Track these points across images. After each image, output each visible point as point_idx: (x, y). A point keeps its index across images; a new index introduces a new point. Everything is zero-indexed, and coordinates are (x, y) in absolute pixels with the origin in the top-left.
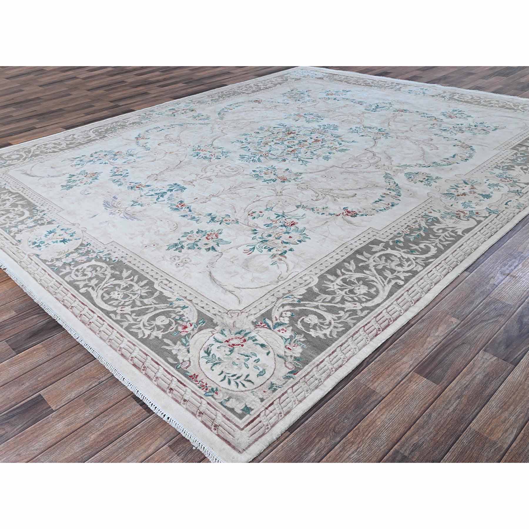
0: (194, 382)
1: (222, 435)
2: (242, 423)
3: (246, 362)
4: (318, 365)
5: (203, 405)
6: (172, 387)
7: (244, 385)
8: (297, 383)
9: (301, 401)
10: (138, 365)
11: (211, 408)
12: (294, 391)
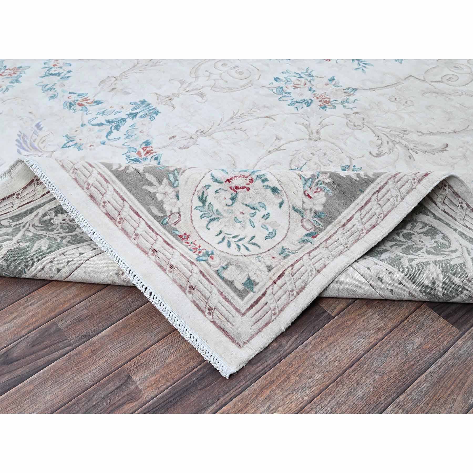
0: (185, 244)
1: (218, 322)
2: (243, 304)
3: (252, 219)
4: (344, 225)
5: (194, 275)
6: (155, 248)
7: (247, 249)
8: (316, 248)
9: (319, 272)
10: (112, 215)
11: (204, 279)
12: (311, 257)
